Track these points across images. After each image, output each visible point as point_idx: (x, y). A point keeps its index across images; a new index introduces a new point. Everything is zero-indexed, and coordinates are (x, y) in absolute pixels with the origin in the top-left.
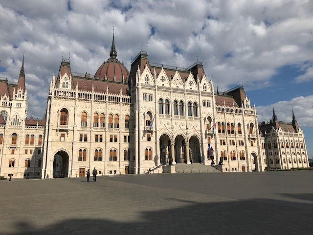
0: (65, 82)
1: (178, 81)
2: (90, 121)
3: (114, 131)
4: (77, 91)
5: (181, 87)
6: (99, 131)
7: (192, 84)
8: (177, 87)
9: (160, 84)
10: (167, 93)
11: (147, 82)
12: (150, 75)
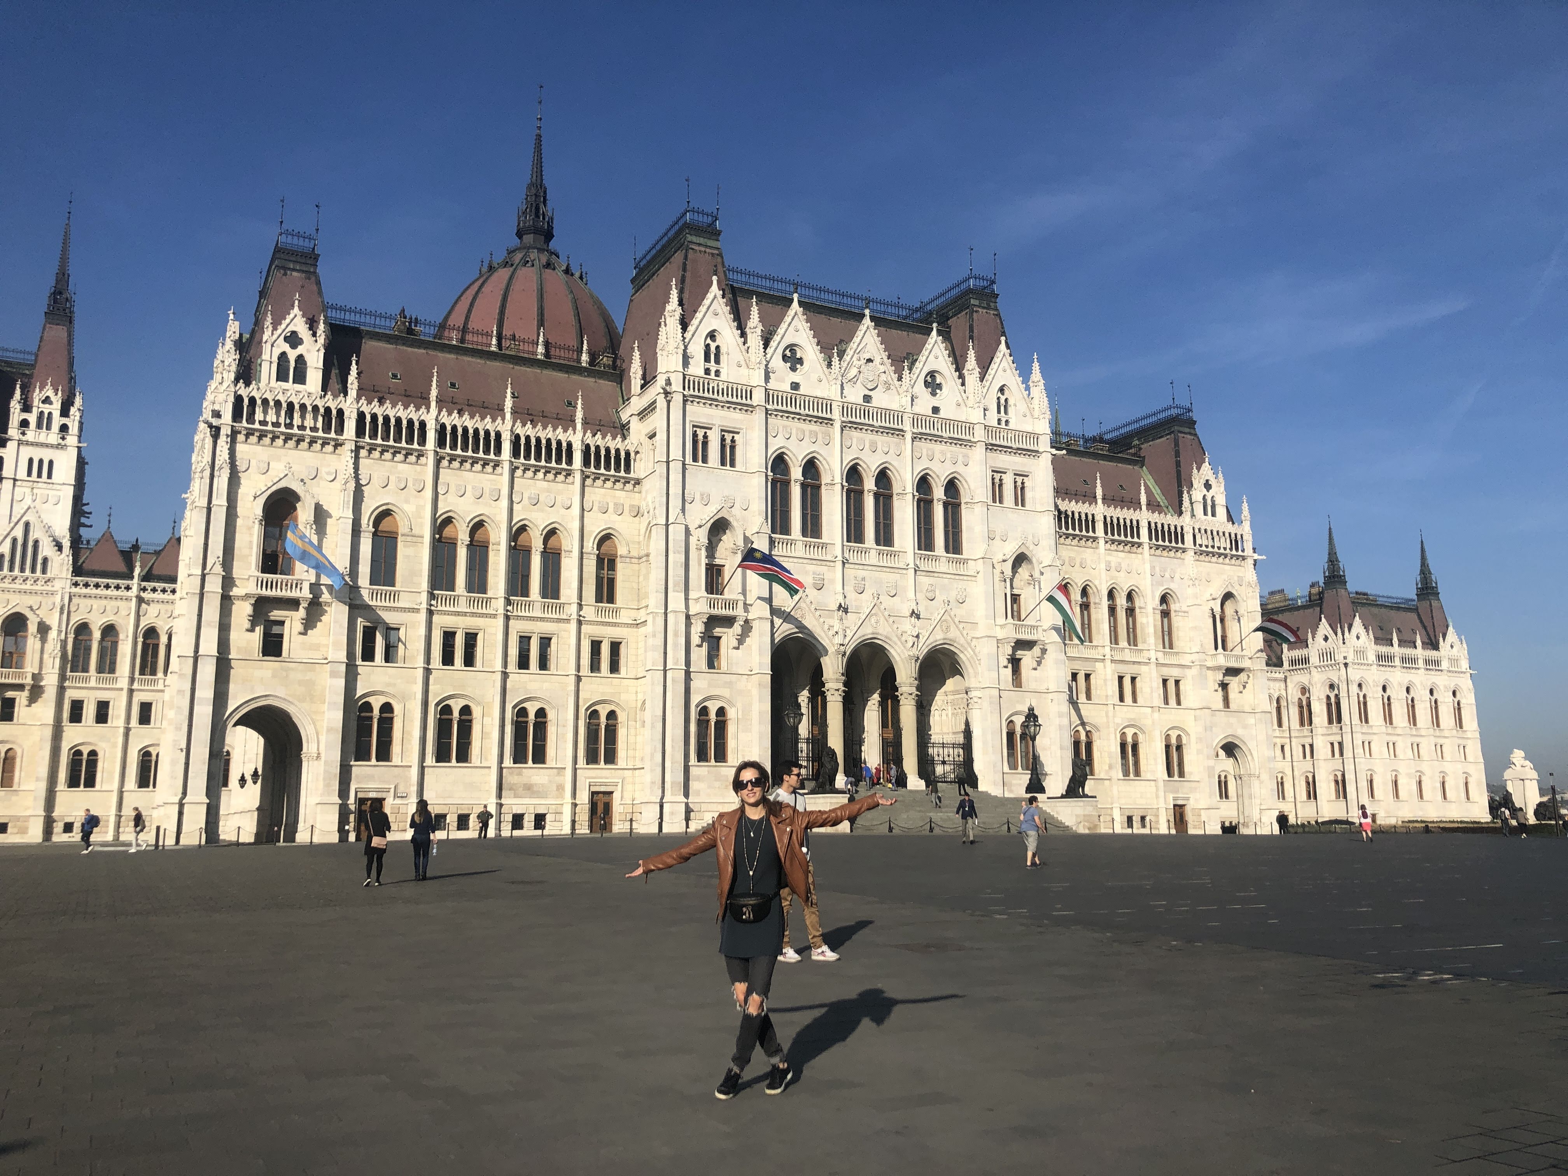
0: (292, 355)
1: (870, 372)
2: (410, 557)
4: (351, 405)
5: (886, 399)
7: (939, 386)
8: (867, 399)
9: (782, 380)
10: (814, 427)
11: (713, 366)
12: (728, 335)
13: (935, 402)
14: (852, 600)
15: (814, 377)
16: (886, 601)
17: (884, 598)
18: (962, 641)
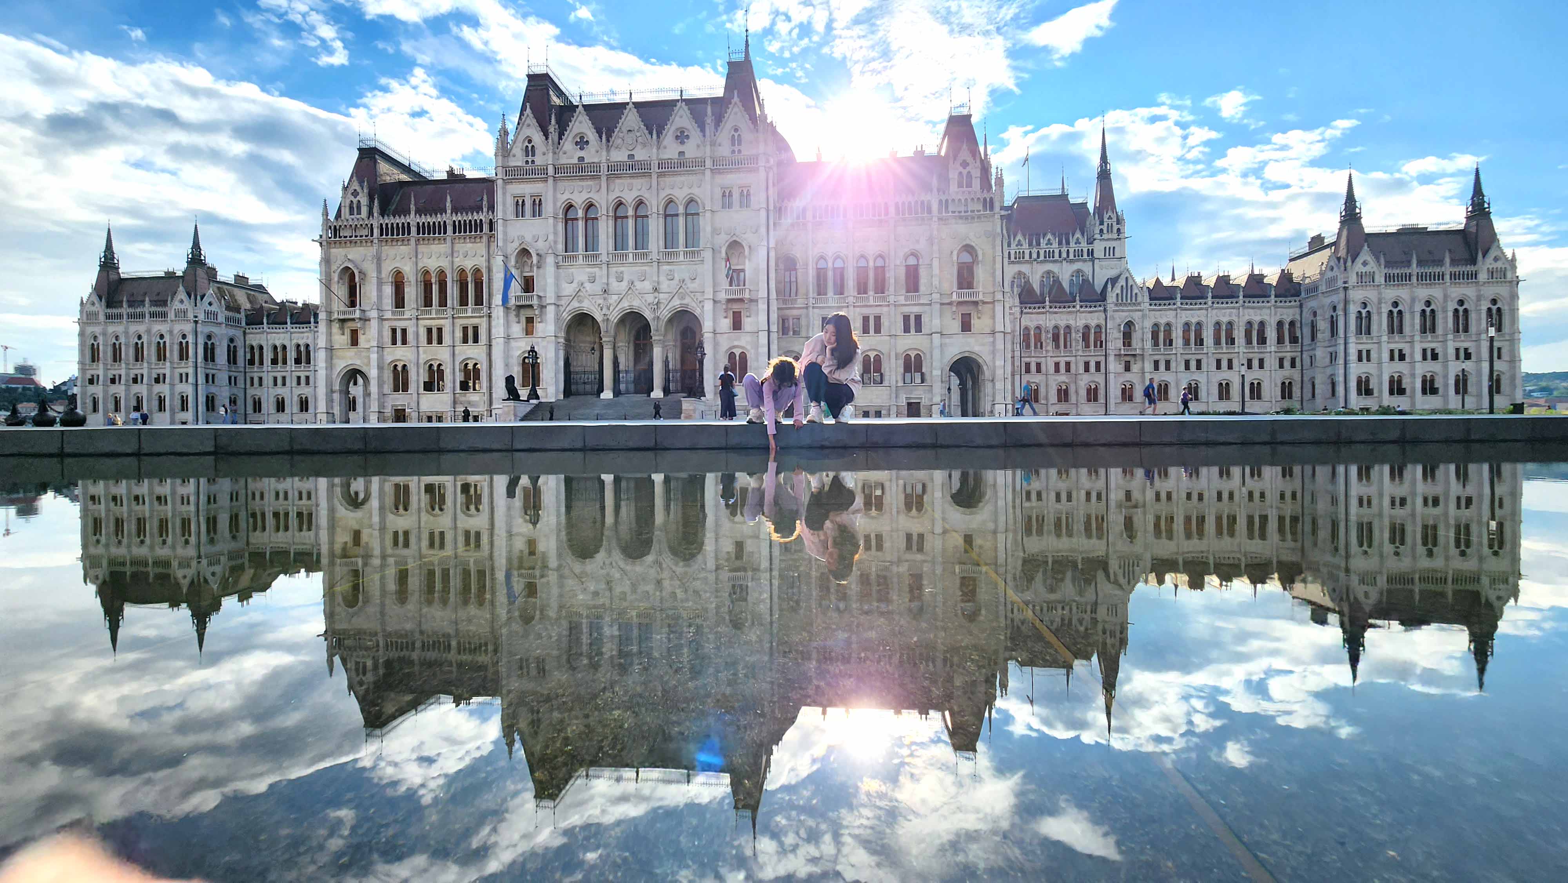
0: (355, 201)
1: (629, 138)
2: (411, 293)
3: (470, 314)
4: (377, 221)
5: (640, 155)
6: (434, 318)
7: (688, 137)
8: (631, 156)
9: (572, 158)
10: (590, 183)
11: (530, 159)
12: (538, 138)
13: (681, 148)
14: (614, 285)
15: (593, 150)
16: (638, 285)
17: (636, 283)
18: (694, 304)
